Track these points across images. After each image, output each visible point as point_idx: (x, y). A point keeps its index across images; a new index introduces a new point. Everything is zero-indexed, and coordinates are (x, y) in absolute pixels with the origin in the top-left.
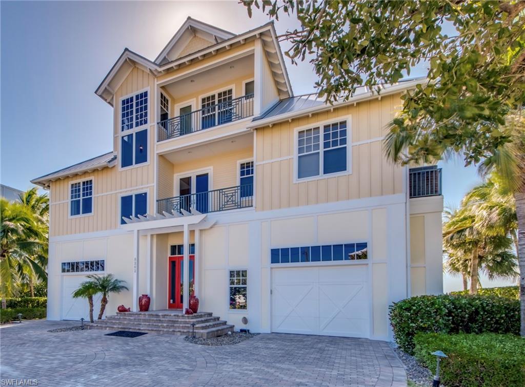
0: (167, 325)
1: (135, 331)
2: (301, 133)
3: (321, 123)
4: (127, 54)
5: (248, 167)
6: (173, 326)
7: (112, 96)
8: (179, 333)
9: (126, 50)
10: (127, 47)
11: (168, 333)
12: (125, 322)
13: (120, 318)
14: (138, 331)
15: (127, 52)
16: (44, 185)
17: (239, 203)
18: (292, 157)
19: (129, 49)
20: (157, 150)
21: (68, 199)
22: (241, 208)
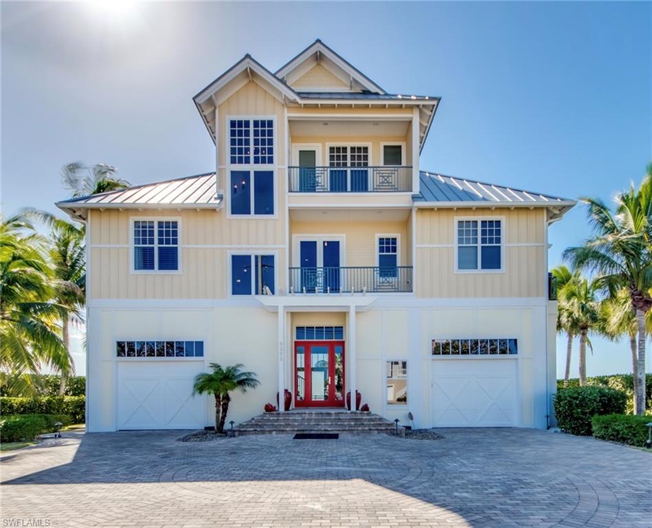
0: (355, 424)
1: (319, 432)
2: (460, 223)
3: (480, 218)
4: (248, 63)
5: (388, 243)
6: (363, 424)
7: (212, 109)
8: (376, 432)
9: (248, 56)
10: (250, 54)
11: (363, 432)
12: (296, 424)
13: (278, 420)
14: (323, 432)
15: (248, 60)
16: (75, 212)
17: (396, 285)
18: (452, 246)
19: (252, 56)
20: (289, 203)
21: (127, 242)
22: (398, 292)
